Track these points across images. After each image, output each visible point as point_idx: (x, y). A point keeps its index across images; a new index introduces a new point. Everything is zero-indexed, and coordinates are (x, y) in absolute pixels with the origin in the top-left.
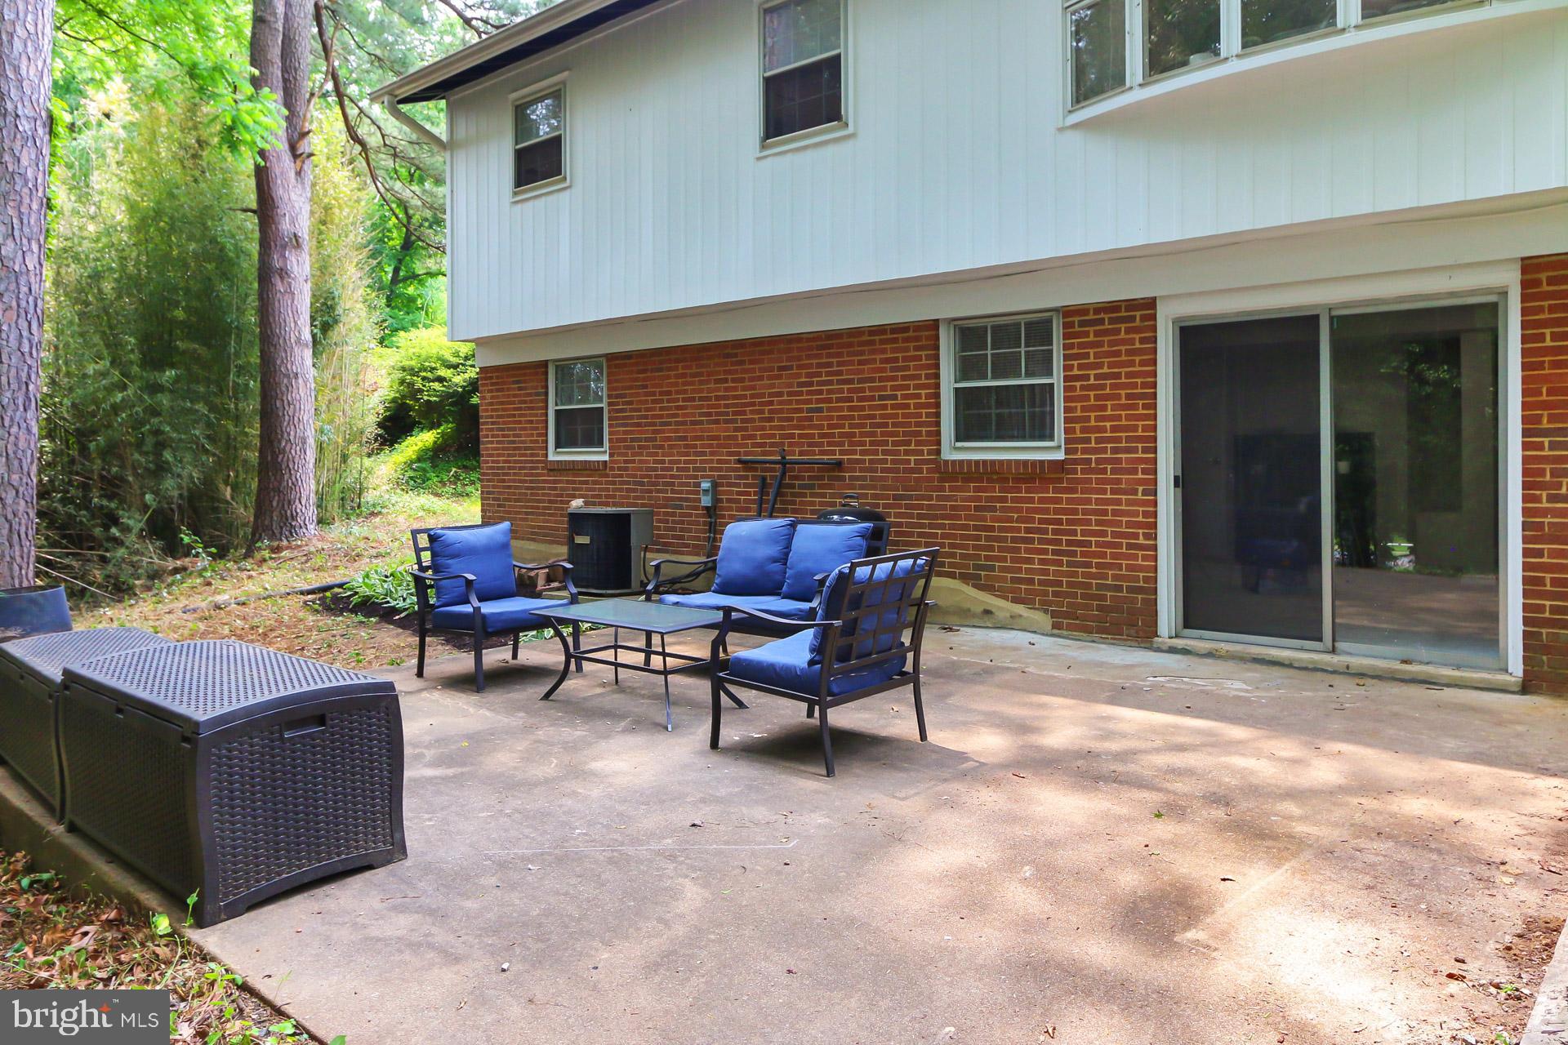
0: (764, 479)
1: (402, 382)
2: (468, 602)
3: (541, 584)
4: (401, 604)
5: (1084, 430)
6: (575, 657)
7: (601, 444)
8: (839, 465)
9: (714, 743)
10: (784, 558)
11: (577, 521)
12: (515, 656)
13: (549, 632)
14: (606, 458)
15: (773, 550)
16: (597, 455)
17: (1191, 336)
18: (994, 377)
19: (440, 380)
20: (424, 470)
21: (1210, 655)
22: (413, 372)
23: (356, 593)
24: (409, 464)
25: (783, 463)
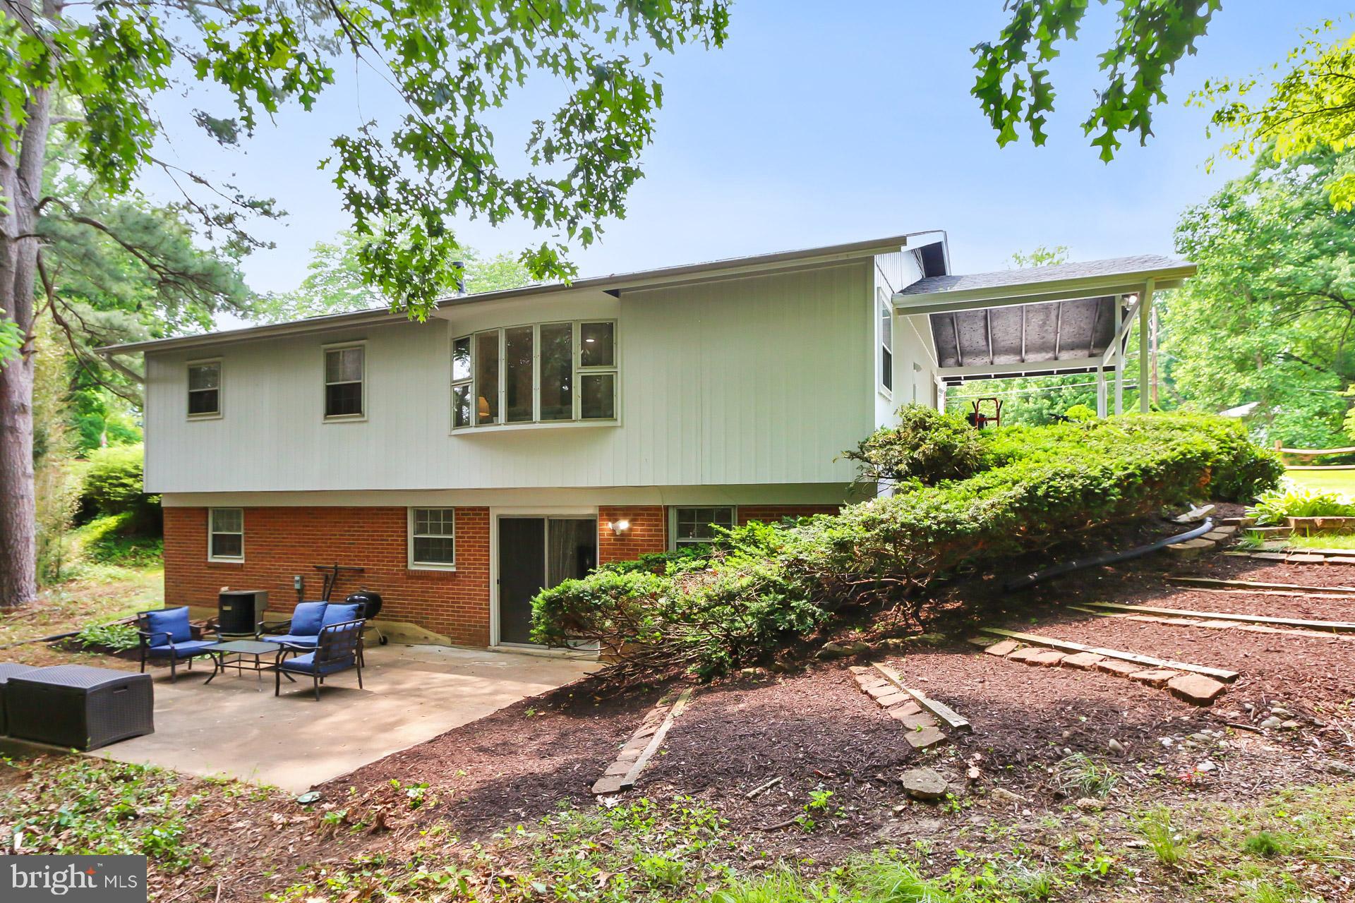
0: (327, 576)
1: (91, 484)
2: (167, 644)
3: (203, 631)
4: (117, 645)
5: (463, 559)
6: (221, 665)
7: (239, 553)
8: (362, 570)
9: (277, 694)
10: (320, 619)
11: (225, 599)
12: (190, 668)
13: (208, 656)
14: (243, 562)
15: (317, 616)
16: (239, 560)
17: (504, 523)
18: (431, 533)
19: (124, 485)
20: (109, 548)
21: (507, 652)
22: (100, 478)
23: (85, 640)
24: (96, 543)
25: (336, 568)
